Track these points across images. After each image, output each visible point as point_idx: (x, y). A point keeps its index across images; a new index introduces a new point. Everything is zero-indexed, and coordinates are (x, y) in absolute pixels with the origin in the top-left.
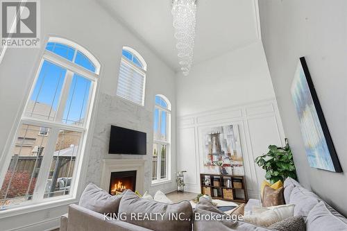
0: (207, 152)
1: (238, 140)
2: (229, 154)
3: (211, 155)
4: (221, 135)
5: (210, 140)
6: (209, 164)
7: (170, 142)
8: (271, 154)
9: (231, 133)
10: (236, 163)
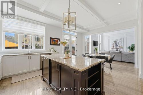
0: (112, 45)
1: (123, 42)
2: (119, 46)
3: (114, 46)
4: (117, 41)
5: (113, 42)
6: (113, 48)
7: (101, 43)
8: (132, 46)
9: (121, 41)
10: (121, 48)
